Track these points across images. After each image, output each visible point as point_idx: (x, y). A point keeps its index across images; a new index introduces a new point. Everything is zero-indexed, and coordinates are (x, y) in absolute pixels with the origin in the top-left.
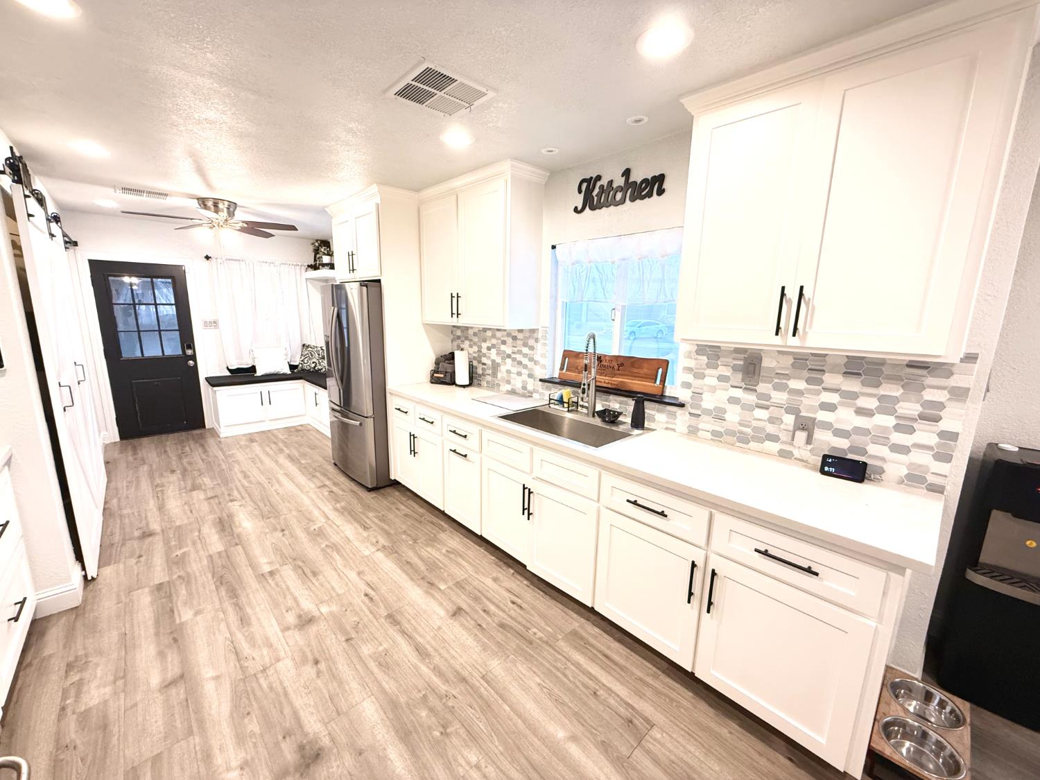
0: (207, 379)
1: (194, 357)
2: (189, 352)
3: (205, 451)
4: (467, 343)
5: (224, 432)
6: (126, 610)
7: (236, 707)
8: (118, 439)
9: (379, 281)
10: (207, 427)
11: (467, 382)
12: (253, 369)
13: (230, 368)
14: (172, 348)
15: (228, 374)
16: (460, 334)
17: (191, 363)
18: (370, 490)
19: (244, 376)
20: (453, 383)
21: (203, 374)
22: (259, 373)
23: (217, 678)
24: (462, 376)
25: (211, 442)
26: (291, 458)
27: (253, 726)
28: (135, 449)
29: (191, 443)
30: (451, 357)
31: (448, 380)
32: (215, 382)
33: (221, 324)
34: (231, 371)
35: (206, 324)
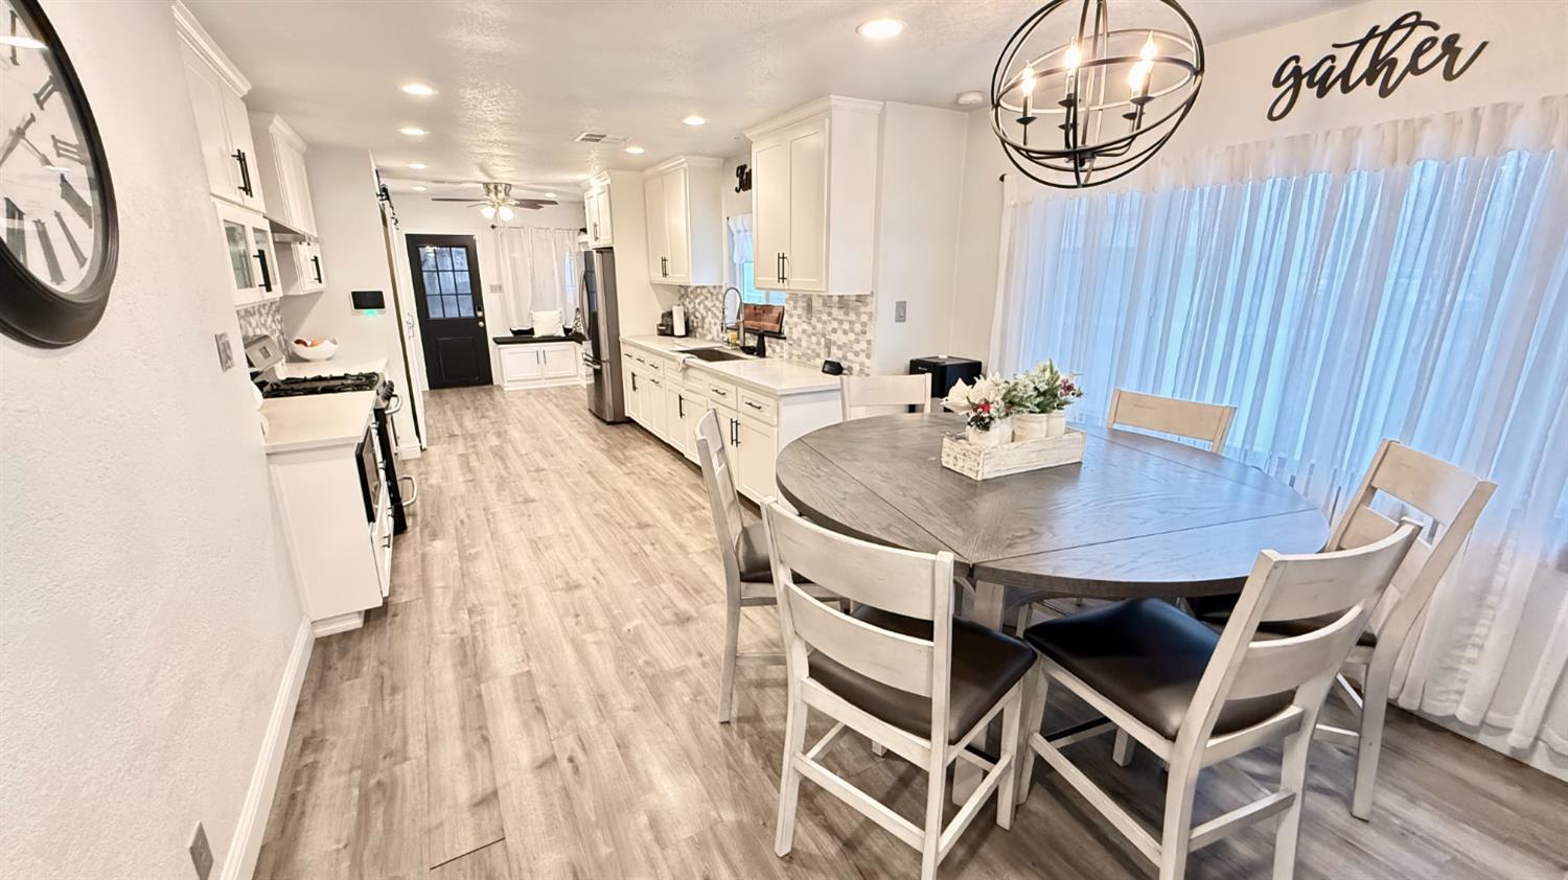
0: (495, 340)
1: (483, 319)
2: (480, 314)
3: (492, 399)
4: (688, 300)
5: (508, 387)
6: (444, 460)
7: (497, 489)
8: (428, 389)
9: (611, 248)
10: (495, 383)
11: (683, 333)
12: (531, 331)
13: (514, 329)
14: (467, 311)
15: (511, 335)
16: (683, 292)
17: (481, 324)
18: (609, 423)
19: (523, 336)
20: (672, 335)
21: (492, 332)
22: (537, 335)
24: (679, 329)
25: (497, 394)
26: (557, 405)
27: (505, 493)
28: (440, 396)
29: (482, 394)
30: (670, 314)
31: (669, 332)
32: (498, 341)
33: (505, 287)
34: (513, 332)
35: (493, 289)
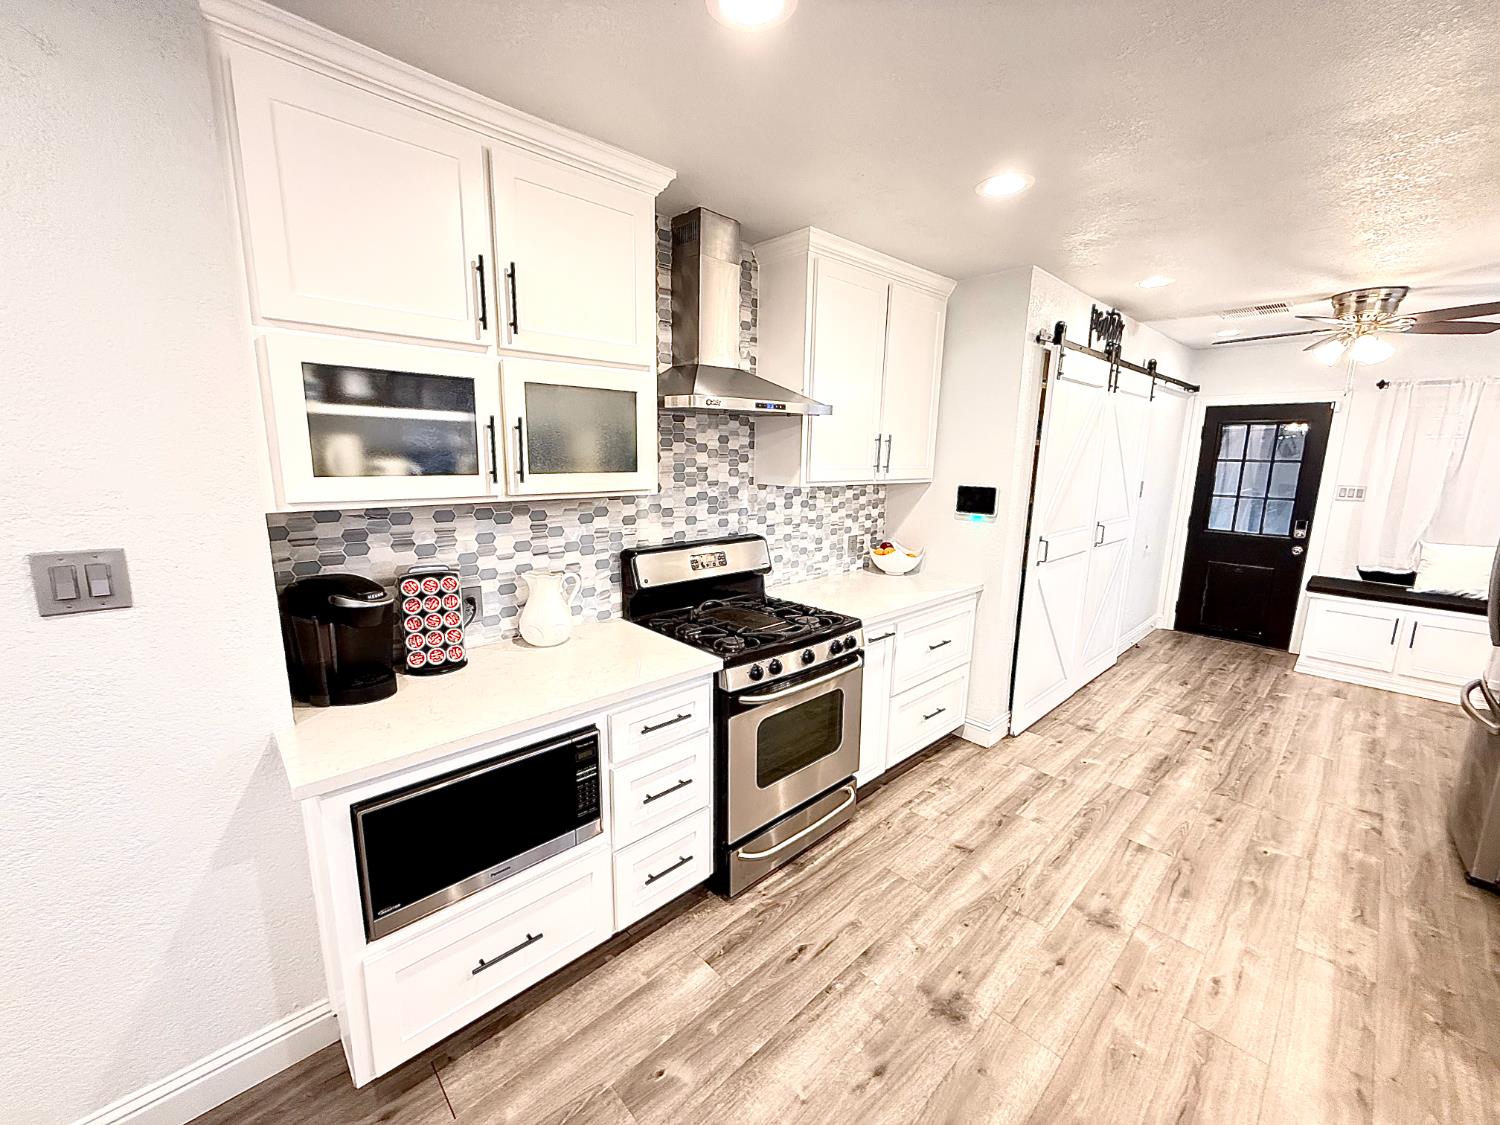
0: (1316, 582)
1: (1304, 543)
2: (1300, 533)
6: (1004, 775)
7: (967, 911)
8: (1172, 628)
10: (1290, 650)
12: (1410, 578)
14: (1276, 526)
15: (1359, 578)
22: (1420, 586)
23: (985, 878)
26: (1372, 747)
27: (957, 938)
28: (1183, 644)
32: (1324, 586)
33: (1369, 495)
34: (1362, 573)
35: (1344, 493)
